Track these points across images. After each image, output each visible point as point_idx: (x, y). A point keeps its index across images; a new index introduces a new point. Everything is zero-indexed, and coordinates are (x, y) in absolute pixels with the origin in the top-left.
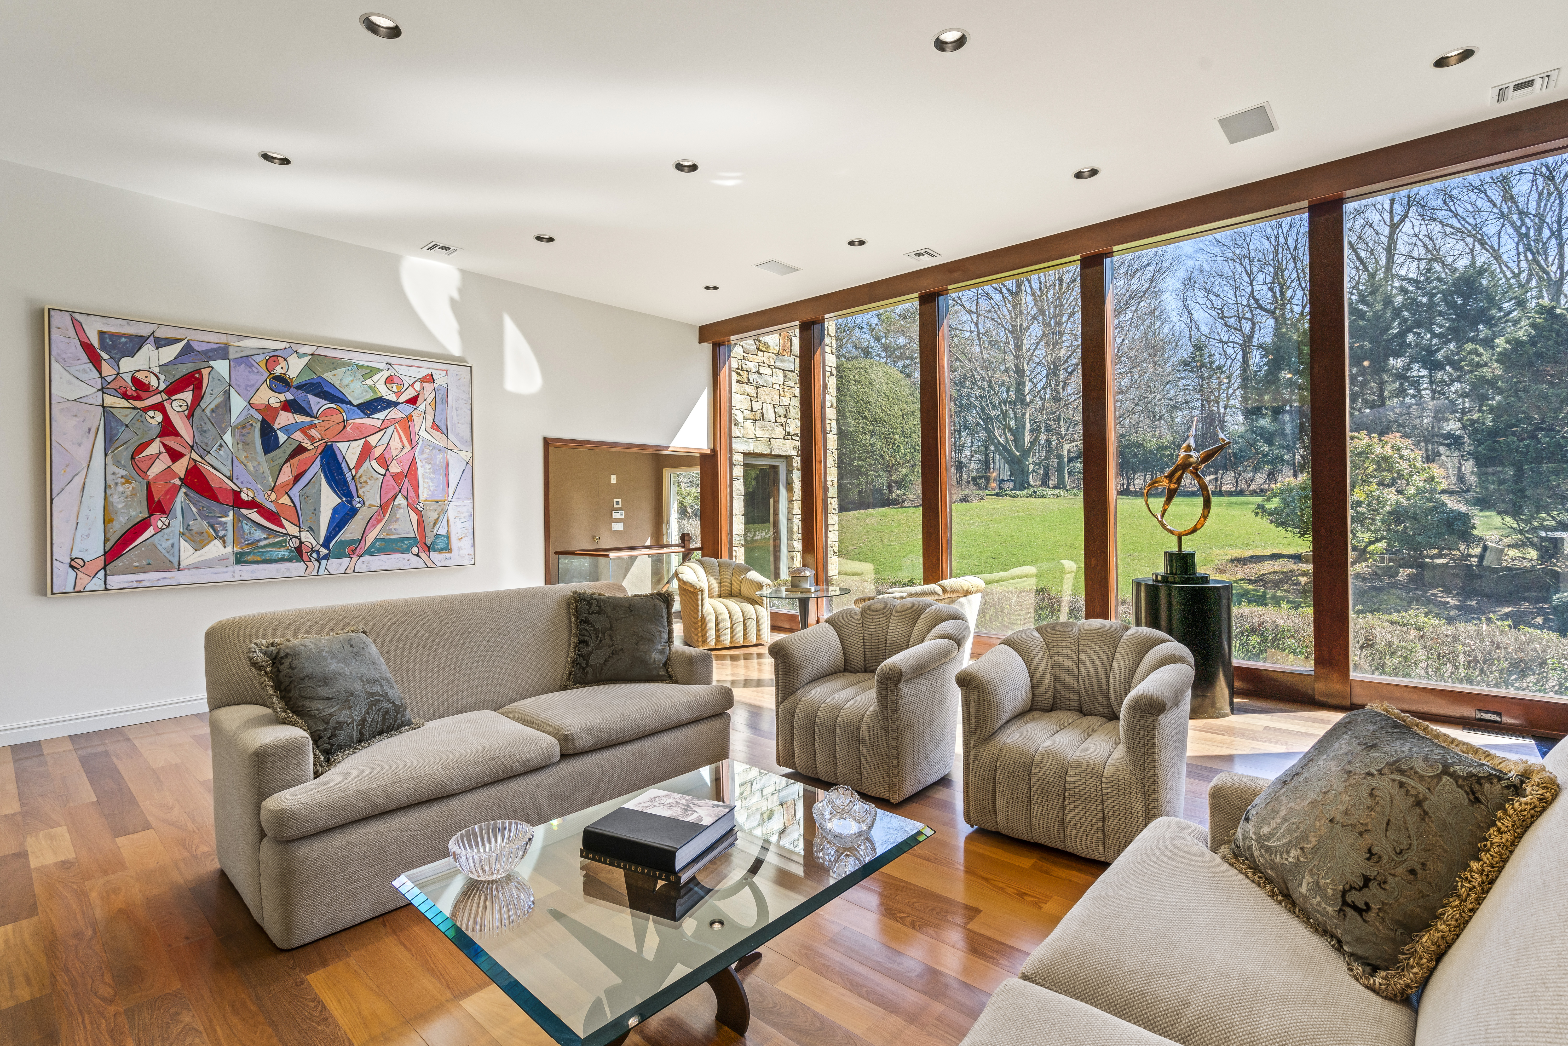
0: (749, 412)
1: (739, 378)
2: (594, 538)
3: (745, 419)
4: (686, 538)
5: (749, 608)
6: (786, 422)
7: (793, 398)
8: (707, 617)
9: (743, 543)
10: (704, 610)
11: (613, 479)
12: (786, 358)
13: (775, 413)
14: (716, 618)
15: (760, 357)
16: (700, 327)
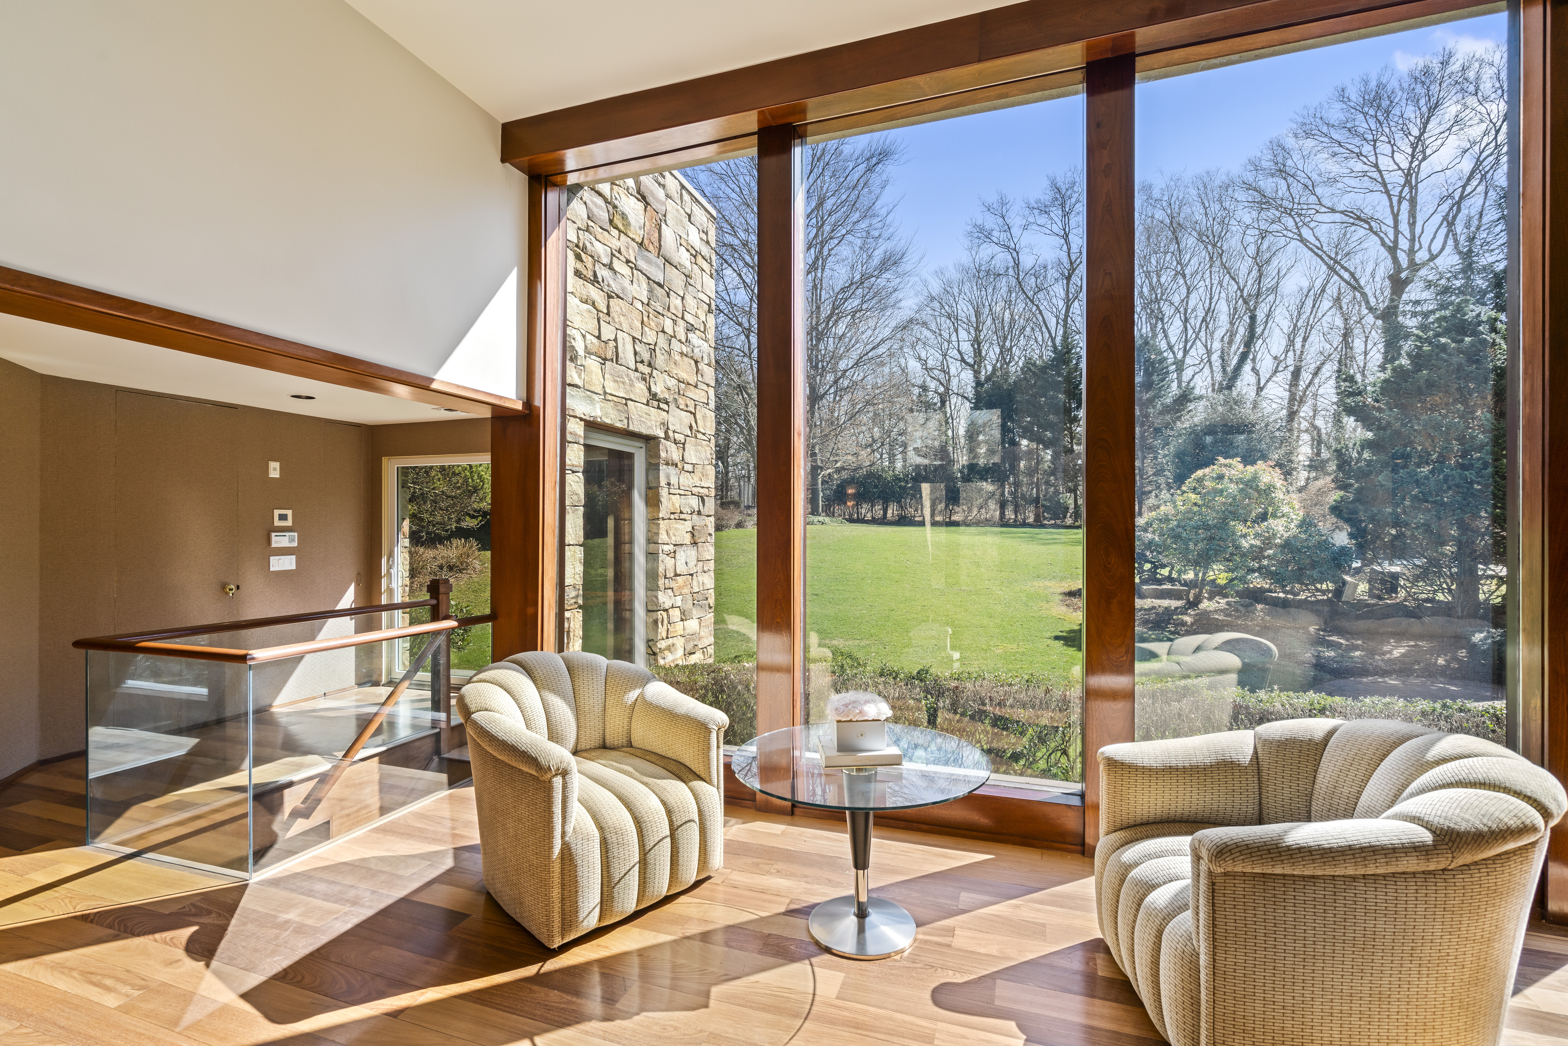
0: (595, 340)
1: (579, 266)
2: (224, 586)
3: (588, 352)
4: (442, 589)
5: (677, 791)
6: (651, 375)
7: (661, 334)
8: (578, 848)
9: (580, 602)
10: (569, 829)
11: (274, 470)
12: (652, 256)
13: (636, 353)
14: (604, 843)
15: (615, 241)
16: (507, 128)
